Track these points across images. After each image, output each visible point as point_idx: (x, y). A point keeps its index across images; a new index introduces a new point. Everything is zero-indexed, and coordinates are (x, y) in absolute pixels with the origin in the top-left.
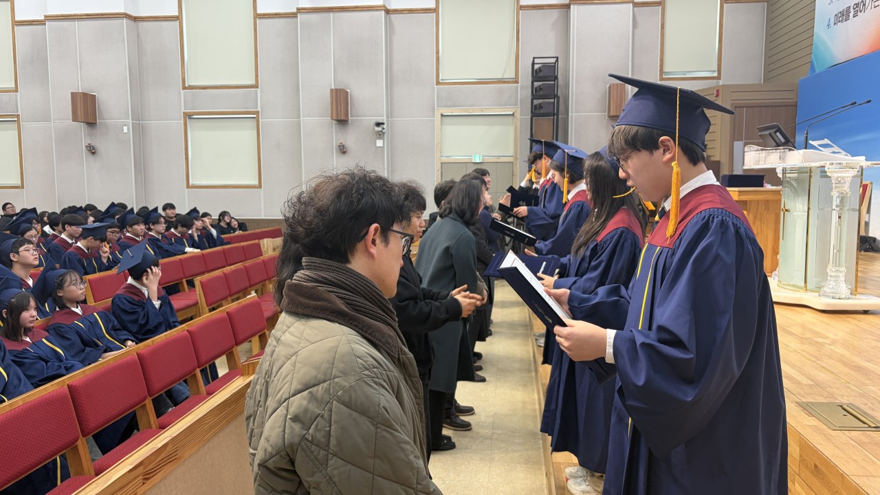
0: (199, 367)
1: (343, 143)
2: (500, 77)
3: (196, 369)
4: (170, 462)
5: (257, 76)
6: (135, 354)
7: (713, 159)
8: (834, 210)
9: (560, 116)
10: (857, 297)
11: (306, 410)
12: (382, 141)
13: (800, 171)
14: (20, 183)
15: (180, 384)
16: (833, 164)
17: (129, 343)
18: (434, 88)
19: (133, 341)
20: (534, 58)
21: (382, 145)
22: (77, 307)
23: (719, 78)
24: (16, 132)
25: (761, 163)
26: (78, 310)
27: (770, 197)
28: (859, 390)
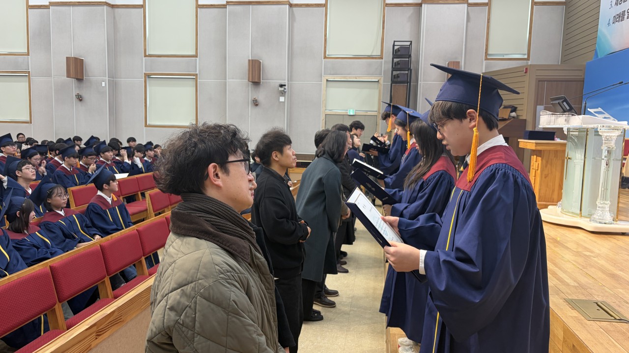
0: (144, 256)
2: (370, 54)
3: (141, 257)
4: (115, 324)
5: (197, 49)
6: (99, 245)
7: (521, 118)
8: (603, 159)
9: (412, 84)
10: (618, 223)
11: (179, 303)
12: (283, 98)
13: (580, 130)
14: (29, 119)
15: (130, 267)
16: (603, 126)
17: (97, 237)
18: (322, 61)
19: (100, 235)
20: (394, 41)
22: (61, 211)
23: (528, 59)
24: (27, 84)
25: (551, 123)
26: (62, 213)
27: (559, 148)
28: (611, 292)
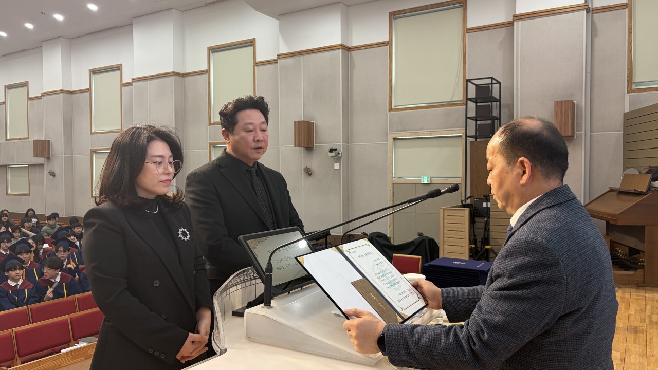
1: (308, 167)
2: (449, 100)
12: (338, 164)
18: (387, 114)
21: (338, 168)
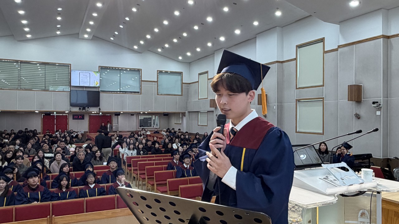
1: (358, 113)
5: (323, 81)
21: (380, 114)
